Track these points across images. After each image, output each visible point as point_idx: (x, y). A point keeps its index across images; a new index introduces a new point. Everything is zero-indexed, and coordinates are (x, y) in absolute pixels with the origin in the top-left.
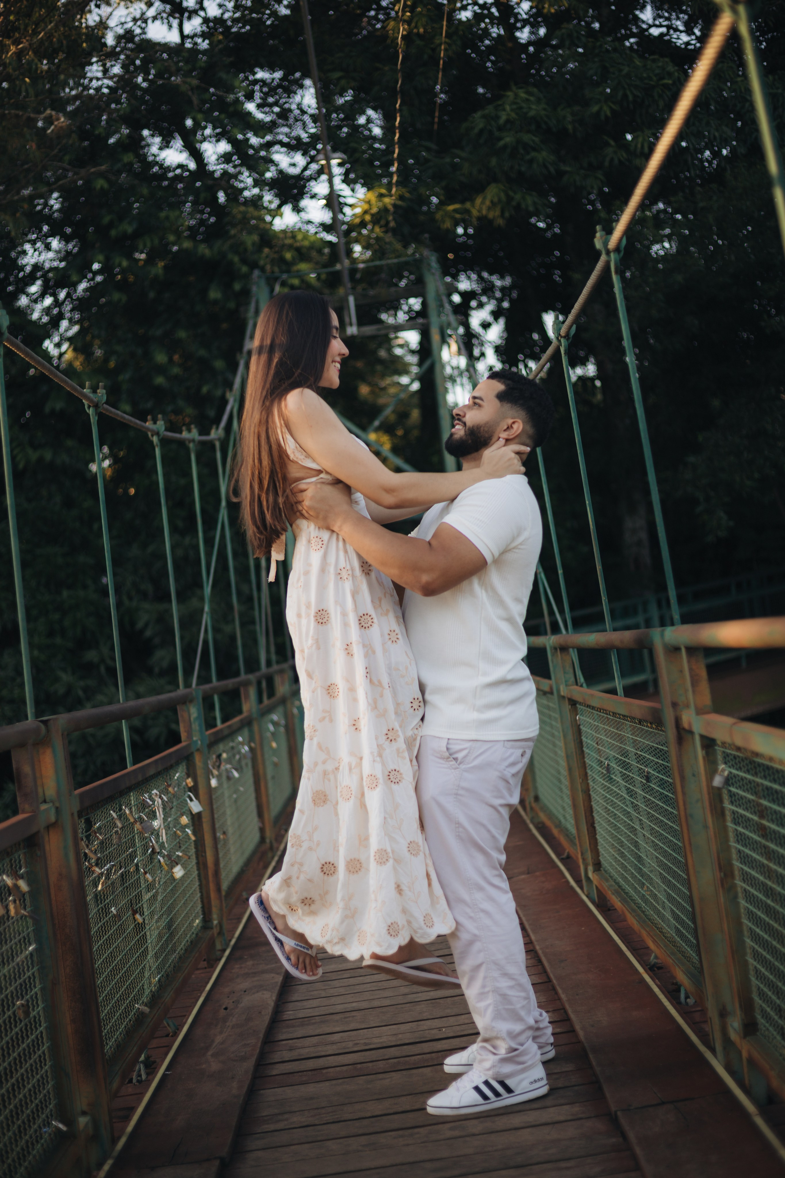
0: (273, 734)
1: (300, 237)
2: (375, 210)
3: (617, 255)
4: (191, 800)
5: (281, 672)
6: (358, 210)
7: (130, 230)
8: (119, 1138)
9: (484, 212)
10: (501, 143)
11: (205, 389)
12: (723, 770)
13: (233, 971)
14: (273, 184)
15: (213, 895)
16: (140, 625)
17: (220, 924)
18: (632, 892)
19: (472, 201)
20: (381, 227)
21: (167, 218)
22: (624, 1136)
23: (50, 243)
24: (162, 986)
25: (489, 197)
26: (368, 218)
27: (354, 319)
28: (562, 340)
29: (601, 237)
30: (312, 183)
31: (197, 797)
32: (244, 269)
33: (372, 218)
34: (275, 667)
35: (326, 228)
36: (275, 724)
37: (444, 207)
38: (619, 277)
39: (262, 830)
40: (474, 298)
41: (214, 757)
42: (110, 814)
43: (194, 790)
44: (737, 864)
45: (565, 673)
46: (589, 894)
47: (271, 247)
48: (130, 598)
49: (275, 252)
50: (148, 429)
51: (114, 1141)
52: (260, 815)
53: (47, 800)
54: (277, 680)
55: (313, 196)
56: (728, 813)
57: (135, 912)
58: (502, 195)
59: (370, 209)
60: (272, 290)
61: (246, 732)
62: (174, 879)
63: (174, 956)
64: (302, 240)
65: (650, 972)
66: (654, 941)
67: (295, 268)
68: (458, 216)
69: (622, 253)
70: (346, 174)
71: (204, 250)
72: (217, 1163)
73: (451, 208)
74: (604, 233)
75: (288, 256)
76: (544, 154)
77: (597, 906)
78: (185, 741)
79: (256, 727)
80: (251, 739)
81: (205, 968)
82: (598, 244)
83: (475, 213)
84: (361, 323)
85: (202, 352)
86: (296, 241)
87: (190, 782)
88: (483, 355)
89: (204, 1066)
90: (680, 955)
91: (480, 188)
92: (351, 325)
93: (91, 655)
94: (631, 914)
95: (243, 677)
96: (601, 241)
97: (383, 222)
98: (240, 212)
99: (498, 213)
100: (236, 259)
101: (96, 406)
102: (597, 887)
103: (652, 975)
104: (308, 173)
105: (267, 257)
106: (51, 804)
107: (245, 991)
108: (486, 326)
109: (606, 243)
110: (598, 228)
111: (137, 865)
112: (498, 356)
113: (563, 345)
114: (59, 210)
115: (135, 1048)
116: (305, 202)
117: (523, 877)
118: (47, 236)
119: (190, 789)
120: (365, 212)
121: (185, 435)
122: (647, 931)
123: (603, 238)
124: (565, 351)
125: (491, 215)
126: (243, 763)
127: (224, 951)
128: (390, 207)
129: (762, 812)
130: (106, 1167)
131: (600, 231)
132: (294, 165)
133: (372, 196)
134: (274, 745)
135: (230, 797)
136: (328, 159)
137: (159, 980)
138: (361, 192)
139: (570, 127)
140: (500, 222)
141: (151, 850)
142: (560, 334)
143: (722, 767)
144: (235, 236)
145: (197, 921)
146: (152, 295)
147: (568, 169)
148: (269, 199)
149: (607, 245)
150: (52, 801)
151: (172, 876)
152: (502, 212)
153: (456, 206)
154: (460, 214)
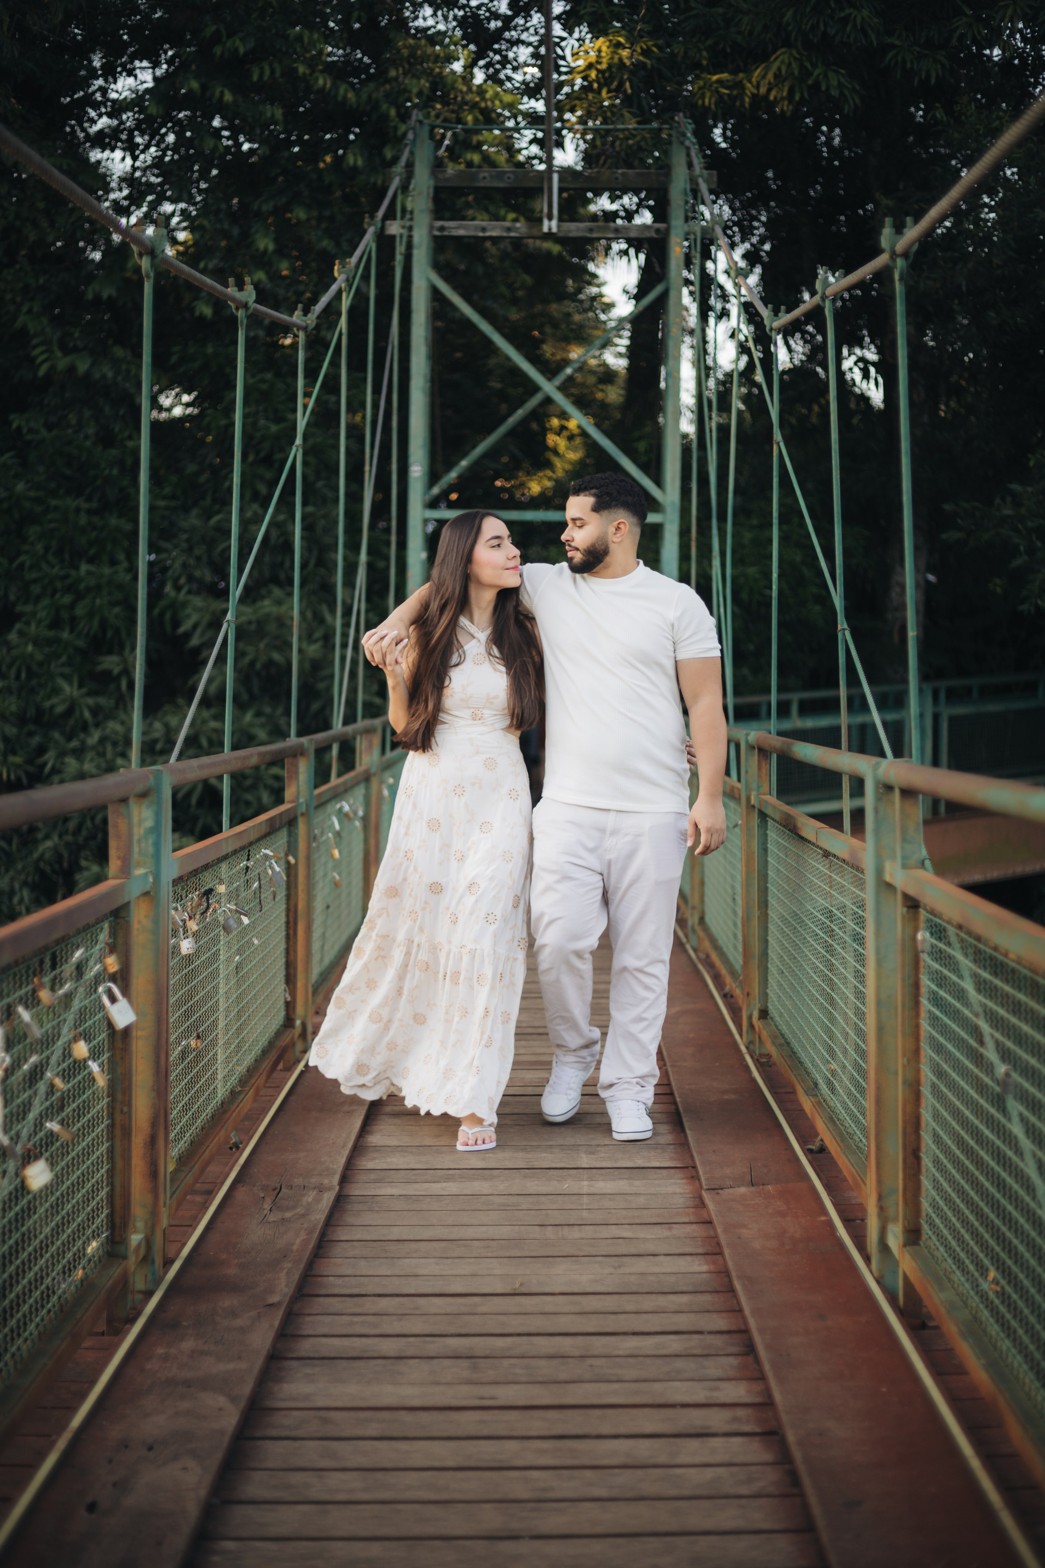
0: (338, 834)
2: (605, 64)
4: (113, 999)
5: (369, 731)
9: (763, 88)
13: (148, 1366)
15: (138, 1182)
17: (148, 1242)
19: (749, 73)
21: (299, 38)
25: (773, 69)
26: (592, 74)
27: (555, 211)
31: (126, 992)
33: (599, 76)
34: (361, 723)
36: (344, 817)
37: (704, 75)
39: (290, 1006)
41: (195, 895)
43: (123, 978)
45: (904, 840)
46: (882, 1277)
47: (445, 102)
48: (178, 588)
49: (452, 110)
52: (290, 979)
54: (361, 744)
58: (795, 66)
59: (599, 63)
61: (282, 838)
64: (493, 97)
67: (476, 137)
68: (723, 90)
70: (568, 15)
73: (715, 78)
75: (469, 117)
76: (865, 12)
77: (901, 1313)
78: (114, 878)
79: (302, 827)
80: (291, 848)
81: (103, 1334)
83: (750, 88)
84: (563, 217)
86: (483, 97)
87: (112, 963)
91: (762, 56)
92: (549, 218)
95: (293, 740)
97: (612, 83)
99: (782, 93)
102: (906, 1277)
107: (150, 1449)
117: (743, 1190)
119: (113, 978)
120: (591, 67)
121: (232, 291)
125: (771, 97)
126: (266, 895)
127: (149, 1294)
128: (628, 63)
133: (602, 46)
134: (336, 853)
135: (229, 960)
140: (783, 107)
144: (396, 79)
145: (94, 1244)
147: (895, 42)
151: (23, 1182)
152: (791, 92)
153: (725, 76)
154: (727, 88)
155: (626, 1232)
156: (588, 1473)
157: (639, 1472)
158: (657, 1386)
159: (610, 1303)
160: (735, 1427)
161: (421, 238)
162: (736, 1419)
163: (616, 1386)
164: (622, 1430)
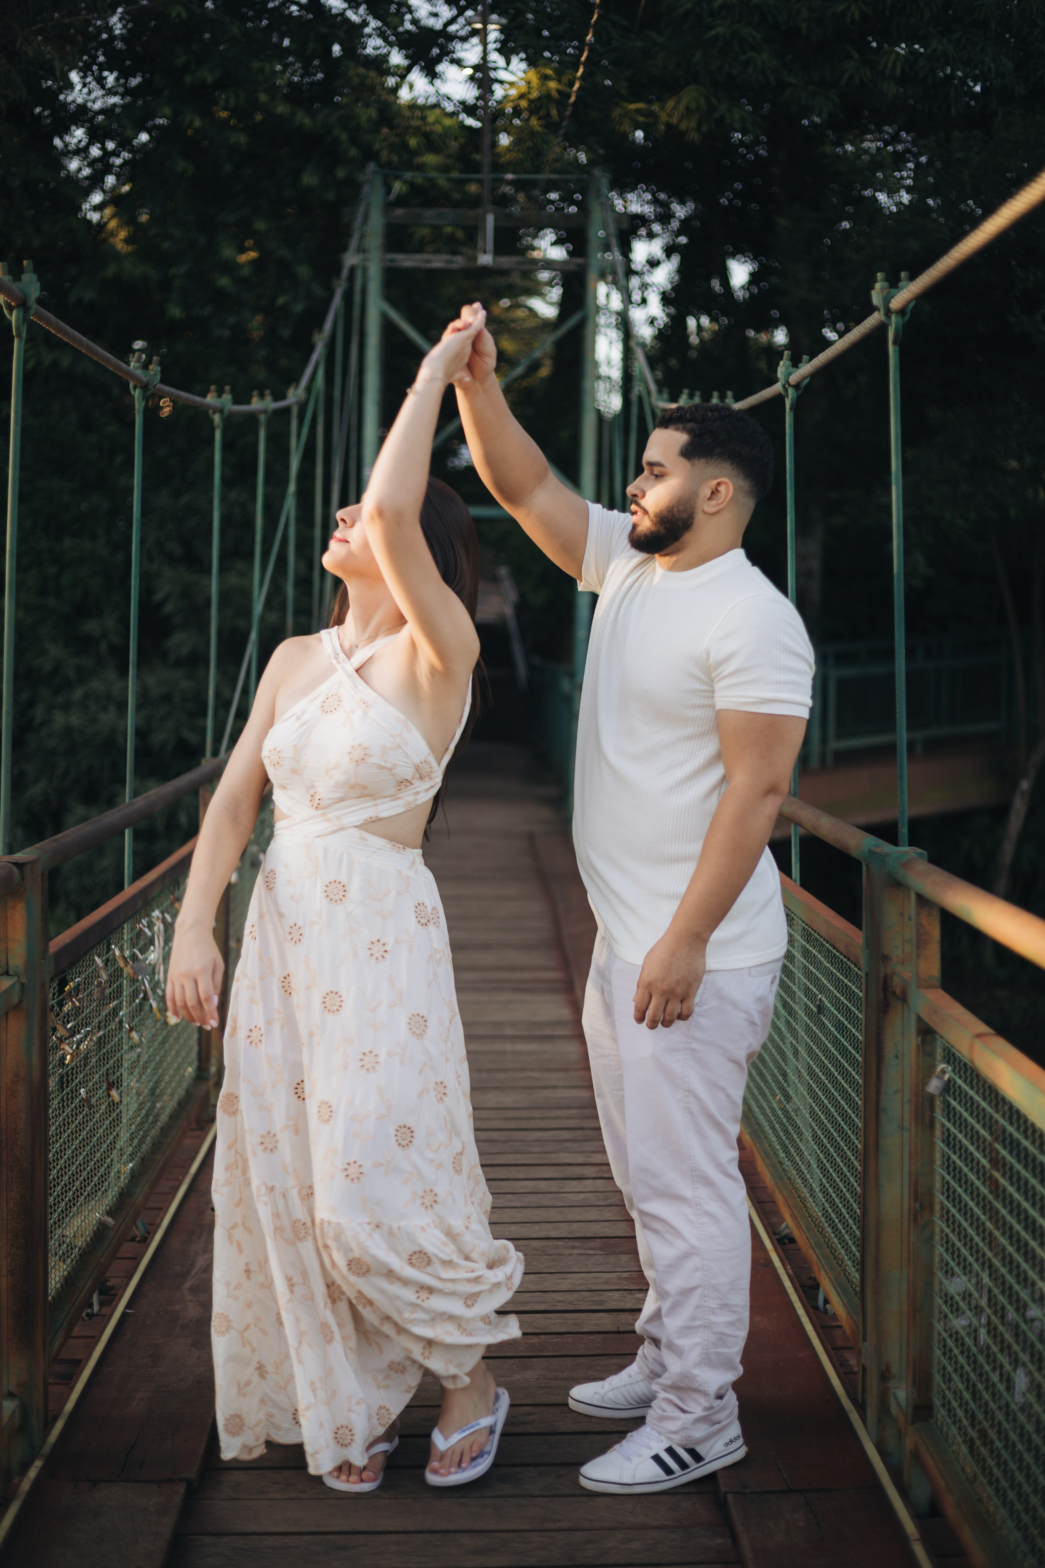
1: (431, 117)
2: (535, 94)
3: (900, 319)
6: (513, 92)
7: (210, 79)
8: (55, 1419)
9: (674, 120)
10: (713, 33)
11: (281, 301)
12: (944, 1072)
14: (405, 42)
16: (159, 596)
18: (766, 1125)
19: (664, 102)
20: (539, 119)
22: (733, 1536)
23: (106, 78)
24: (134, 1176)
25: (684, 102)
26: (524, 104)
27: (490, 245)
28: (790, 390)
29: (882, 289)
30: (458, 45)
32: (353, 152)
33: (529, 105)
35: (470, 109)
37: (625, 105)
38: (897, 348)
40: (643, 225)
42: (94, 960)
44: (939, 1198)
47: (391, 127)
49: (396, 135)
50: (209, 407)
51: (48, 1425)
53: (11, 972)
55: (458, 62)
56: (938, 1126)
57: (110, 1086)
58: (704, 102)
59: (529, 93)
60: (388, 189)
62: (166, 1023)
63: (154, 1132)
64: (434, 124)
65: (778, 1246)
66: (793, 1216)
67: (419, 160)
68: (641, 119)
69: (907, 317)
70: (503, 43)
71: (303, 119)
72: (182, 1488)
73: (633, 106)
74: (886, 284)
75: (413, 142)
76: (765, 56)
82: (876, 298)
83: (664, 117)
84: (498, 251)
85: (284, 253)
86: (426, 124)
88: (644, 301)
89: (177, 1307)
90: (828, 1251)
91: (676, 87)
92: (485, 252)
93: (91, 626)
94: (763, 1160)
96: (881, 295)
97: (542, 113)
98: (358, 75)
99: (693, 124)
100: (344, 137)
101: (145, 387)
103: (783, 1255)
104: (452, 28)
105: (385, 140)
106: (15, 979)
108: (653, 263)
109: (887, 300)
110: (879, 275)
111: (121, 1022)
112: (664, 305)
113: (790, 396)
114: (122, 38)
115: (89, 1283)
116: (443, 67)
118: (102, 68)
120: (522, 96)
121: (256, 405)
122: (784, 1196)
123: (885, 292)
124: (792, 405)
125: (683, 126)
128: (555, 94)
129: (996, 1162)
130: (32, 1473)
131: (882, 281)
132: (435, 15)
133: (533, 76)
136: (485, 23)
137: (132, 1169)
138: (518, 65)
139: (804, 26)
140: (694, 136)
141: (141, 995)
142: (788, 382)
143: (941, 1066)
145: (190, 1071)
146: (228, 168)
147: (793, 81)
148: (397, 58)
149: (889, 302)
150: (17, 975)
152: (700, 124)
153: (641, 105)
154: (643, 115)
155: (536, 1074)
156: (509, 1196)
157: (540, 1196)
158: (553, 1156)
159: (525, 1113)
160: (600, 1175)
161: (375, 271)
162: (600, 1171)
163: (528, 1155)
164: (531, 1176)
